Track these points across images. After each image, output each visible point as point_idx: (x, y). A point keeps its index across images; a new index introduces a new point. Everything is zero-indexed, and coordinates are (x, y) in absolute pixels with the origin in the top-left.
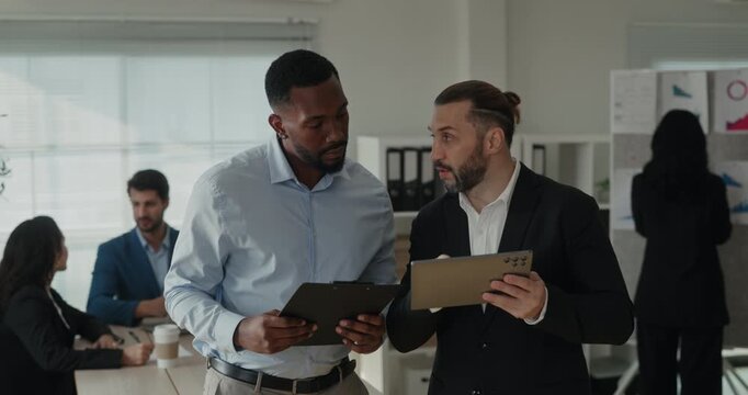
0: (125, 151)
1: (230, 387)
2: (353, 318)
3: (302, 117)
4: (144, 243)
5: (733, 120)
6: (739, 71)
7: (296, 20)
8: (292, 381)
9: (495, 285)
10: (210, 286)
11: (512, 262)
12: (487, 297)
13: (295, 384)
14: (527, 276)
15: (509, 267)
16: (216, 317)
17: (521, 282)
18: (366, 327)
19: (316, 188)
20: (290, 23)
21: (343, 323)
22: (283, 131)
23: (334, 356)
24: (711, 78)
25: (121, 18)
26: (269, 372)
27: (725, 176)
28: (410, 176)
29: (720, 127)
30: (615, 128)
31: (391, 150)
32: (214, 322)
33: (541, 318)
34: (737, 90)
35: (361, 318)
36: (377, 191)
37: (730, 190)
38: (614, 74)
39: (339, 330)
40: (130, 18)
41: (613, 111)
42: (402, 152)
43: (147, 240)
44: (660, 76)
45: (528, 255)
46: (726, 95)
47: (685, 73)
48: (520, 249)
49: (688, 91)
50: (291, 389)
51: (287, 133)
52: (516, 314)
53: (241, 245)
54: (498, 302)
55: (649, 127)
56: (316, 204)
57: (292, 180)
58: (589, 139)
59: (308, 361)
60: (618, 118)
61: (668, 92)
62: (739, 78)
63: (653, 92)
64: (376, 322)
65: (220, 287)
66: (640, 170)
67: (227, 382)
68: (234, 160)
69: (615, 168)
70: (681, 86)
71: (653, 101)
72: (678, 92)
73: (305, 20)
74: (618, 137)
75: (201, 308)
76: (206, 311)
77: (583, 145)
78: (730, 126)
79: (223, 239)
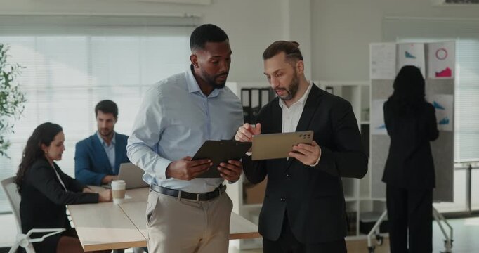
0: (90, 91)
1: (165, 200)
2: (226, 162)
3: (209, 57)
4: (102, 141)
5: (439, 71)
6: (442, 44)
7: (189, 15)
8: (196, 194)
9: (295, 148)
10: (153, 144)
11: (302, 137)
12: (291, 154)
13: (198, 196)
14: (311, 145)
15: (301, 139)
16: (156, 161)
17: (307, 147)
18: (233, 166)
19: (209, 96)
20: (186, 17)
21: (222, 164)
22: (197, 64)
23: (217, 183)
24: (426, 47)
25: (88, 14)
26: (185, 190)
27: (435, 103)
28: (255, 104)
29: (432, 75)
30: (372, 76)
31: (243, 90)
32: (155, 163)
33: (317, 163)
34: (441, 54)
35: (230, 162)
36: (236, 101)
37: (437, 110)
38: (371, 45)
39: (219, 169)
40: (94, 14)
41: (371, 66)
42: (250, 90)
43: (104, 139)
44: (397, 46)
45: (311, 133)
46: (435, 57)
47: (412, 44)
48: (307, 130)
49: (413, 55)
50: (196, 199)
51: (199, 65)
52: (306, 163)
53: (173, 123)
54: (297, 156)
55: (392, 76)
56: (210, 104)
57: (198, 92)
58: (358, 83)
59: (205, 184)
60: (374, 70)
61: (402, 55)
62: (442, 47)
63: (394, 56)
64: (237, 164)
65: (158, 144)
66: (386, 100)
67: (162, 197)
68: (169, 79)
69: (372, 99)
70: (409, 51)
71: (394, 60)
72: (408, 55)
73: (194, 15)
74: (374, 81)
75: (149, 155)
76: (151, 157)
77: (356, 86)
78: (437, 75)
79: (163, 120)
